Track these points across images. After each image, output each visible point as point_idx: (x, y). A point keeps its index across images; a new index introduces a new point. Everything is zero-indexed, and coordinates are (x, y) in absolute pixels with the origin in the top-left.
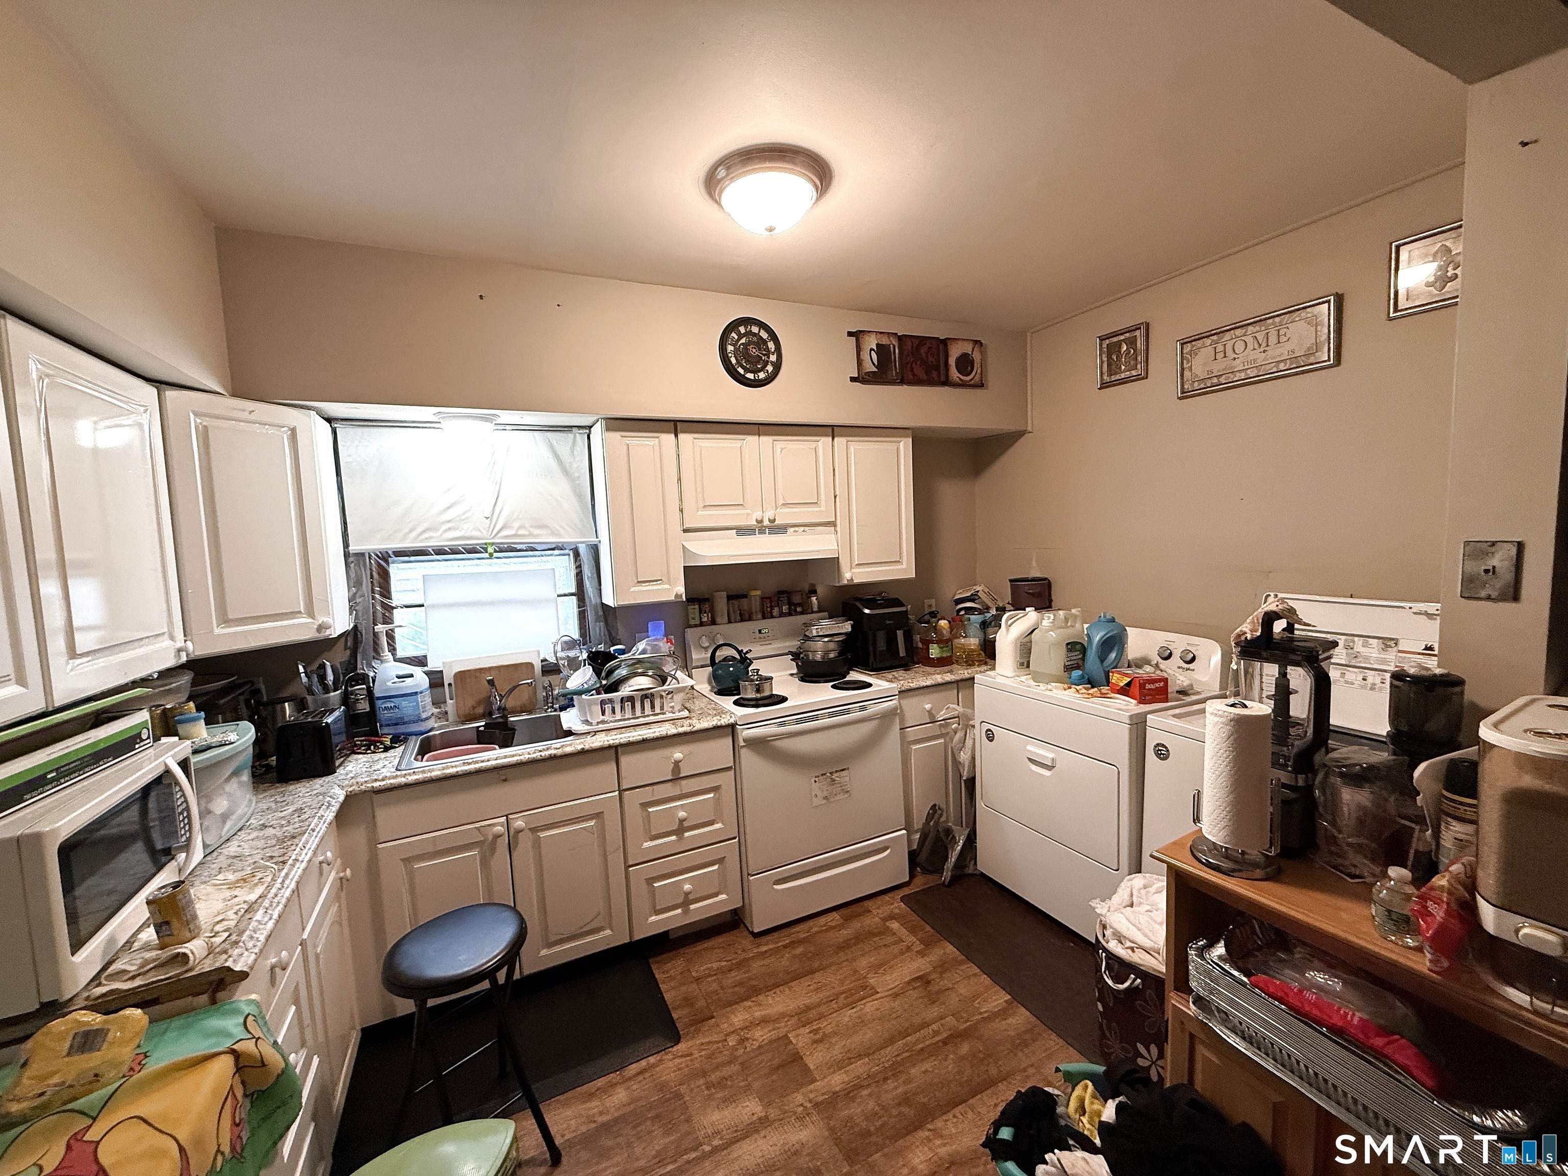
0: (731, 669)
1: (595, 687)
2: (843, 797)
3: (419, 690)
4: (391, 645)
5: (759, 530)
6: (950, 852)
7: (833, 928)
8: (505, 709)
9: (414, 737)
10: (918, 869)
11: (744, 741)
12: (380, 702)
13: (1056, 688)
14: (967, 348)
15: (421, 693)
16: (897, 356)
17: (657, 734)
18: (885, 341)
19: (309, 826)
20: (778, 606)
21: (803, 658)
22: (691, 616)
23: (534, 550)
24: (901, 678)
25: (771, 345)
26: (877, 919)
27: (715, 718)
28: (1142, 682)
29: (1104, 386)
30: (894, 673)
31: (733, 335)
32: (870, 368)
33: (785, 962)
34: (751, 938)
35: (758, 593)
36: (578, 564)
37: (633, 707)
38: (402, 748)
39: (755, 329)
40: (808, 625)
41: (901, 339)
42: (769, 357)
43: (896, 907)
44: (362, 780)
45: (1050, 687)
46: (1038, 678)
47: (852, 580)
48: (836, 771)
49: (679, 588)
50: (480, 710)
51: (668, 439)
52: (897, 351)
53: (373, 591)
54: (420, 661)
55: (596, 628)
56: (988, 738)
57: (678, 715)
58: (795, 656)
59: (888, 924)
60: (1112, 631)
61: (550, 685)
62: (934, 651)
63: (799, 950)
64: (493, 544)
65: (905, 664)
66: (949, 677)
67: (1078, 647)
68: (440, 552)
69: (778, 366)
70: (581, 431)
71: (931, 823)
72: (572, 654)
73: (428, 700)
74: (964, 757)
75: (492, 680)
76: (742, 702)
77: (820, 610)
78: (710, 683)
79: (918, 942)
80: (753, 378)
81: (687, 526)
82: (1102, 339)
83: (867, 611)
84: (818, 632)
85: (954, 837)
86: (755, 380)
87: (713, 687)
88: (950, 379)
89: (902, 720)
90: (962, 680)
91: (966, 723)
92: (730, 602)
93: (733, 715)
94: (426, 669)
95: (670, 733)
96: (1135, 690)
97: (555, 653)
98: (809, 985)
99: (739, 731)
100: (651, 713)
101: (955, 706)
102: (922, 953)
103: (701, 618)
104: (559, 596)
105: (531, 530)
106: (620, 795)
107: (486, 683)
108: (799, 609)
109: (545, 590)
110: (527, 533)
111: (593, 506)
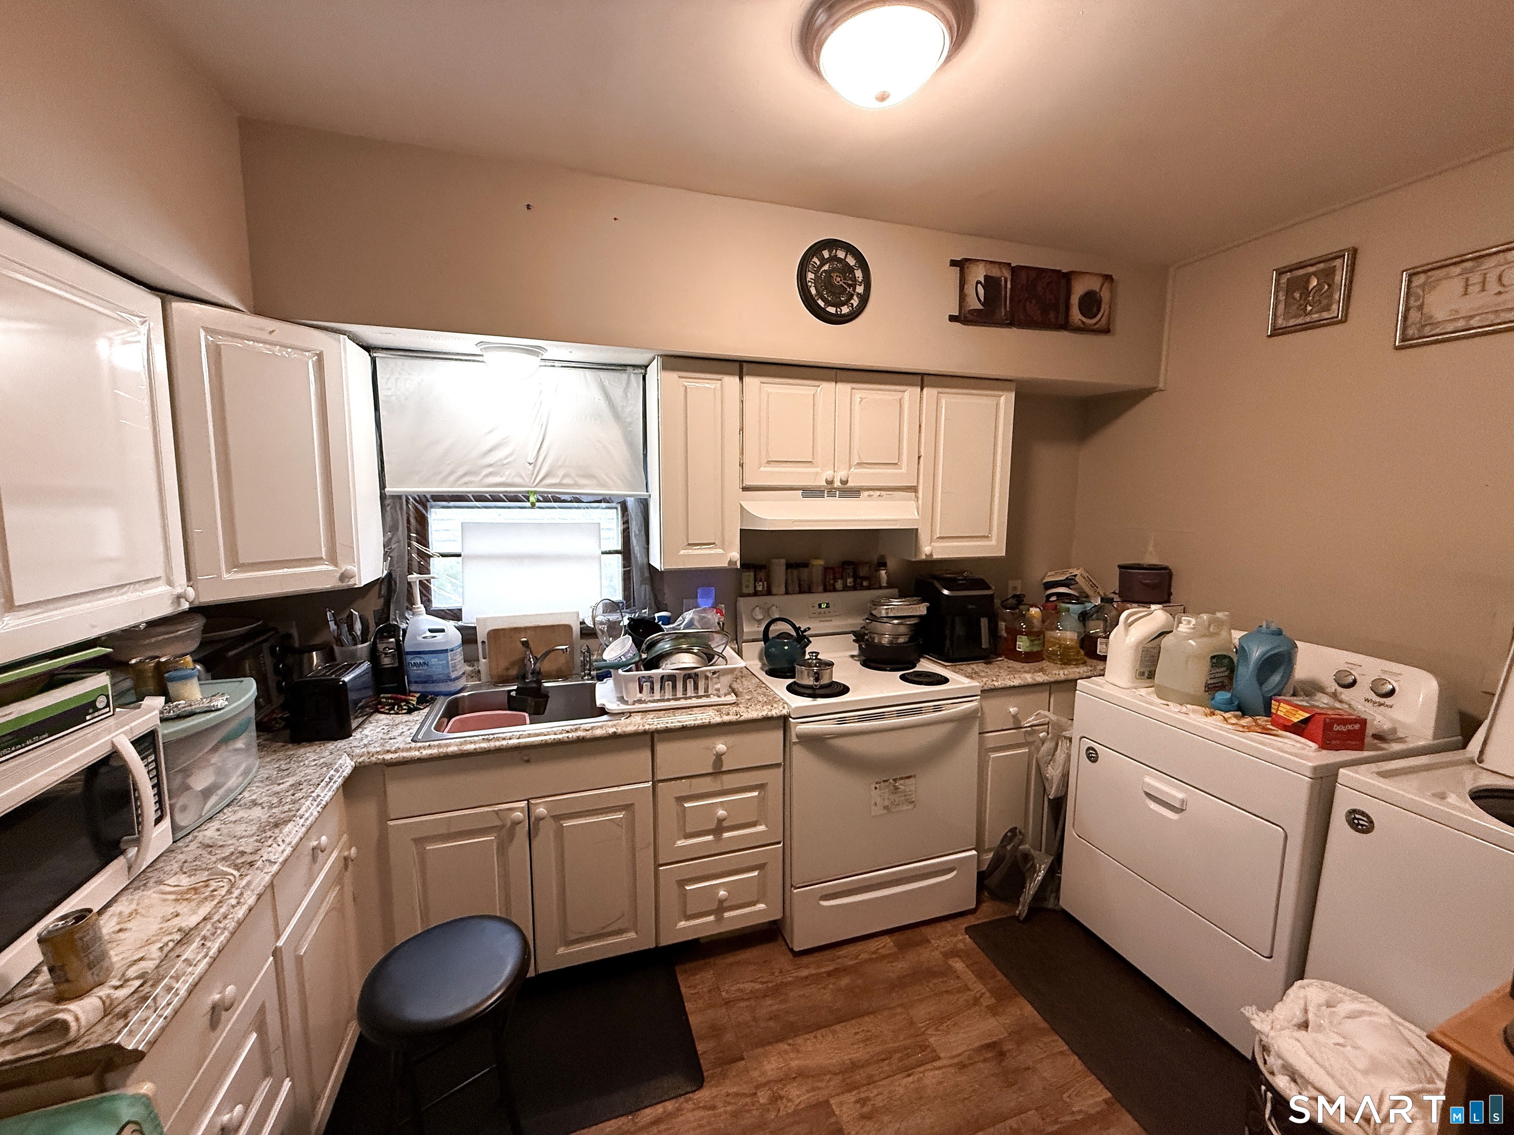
0: (786, 648)
1: (633, 661)
2: (907, 808)
3: (449, 648)
4: (425, 596)
5: (828, 492)
6: (1028, 881)
7: (884, 957)
8: (539, 673)
9: (442, 697)
10: (986, 894)
11: (798, 736)
12: (409, 657)
13: (1194, 711)
14: (1094, 284)
15: (452, 650)
16: (1008, 290)
17: (699, 722)
18: (995, 272)
19: (298, 810)
20: (842, 578)
21: (867, 640)
22: (744, 583)
23: (579, 501)
24: (983, 674)
25: (859, 274)
26: (937, 953)
27: (765, 708)
28: (1328, 721)
29: (1276, 332)
30: (974, 666)
31: (815, 260)
32: (974, 304)
33: (827, 996)
34: (791, 956)
35: (821, 562)
36: (625, 519)
37: (674, 687)
38: (427, 710)
39: (841, 254)
40: (876, 604)
41: (1015, 271)
42: (854, 290)
43: (961, 941)
44: (374, 750)
45: (1184, 709)
46: (1163, 694)
47: (931, 555)
48: (901, 779)
49: (733, 553)
50: (514, 672)
51: (732, 381)
52: (1009, 286)
53: (409, 538)
54: (455, 615)
55: (642, 591)
56: (1089, 758)
57: (723, 699)
58: (859, 637)
59: (950, 962)
60: (1279, 646)
61: (589, 651)
62: (1023, 644)
63: (845, 981)
64: (535, 493)
65: (987, 657)
66: (1040, 678)
67: (1226, 661)
68: (480, 498)
69: (864, 300)
70: (636, 371)
71: (1009, 848)
72: (614, 617)
73: (460, 658)
74: (1053, 772)
75: (526, 641)
76: (796, 688)
77: (890, 585)
78: (761, 659)
79: (988, 994)
80: (834, 312)
81: (748, 483)
82: (1280, 273)
83: (946, 592)
84: (887, 613)
85: (1033, 866)
86: (836, 315)
87: (763, 664)
88: (1070, 320)
89: (981, 725)
90: (1057, 682)
91: (1059, 735)
92: (789, 571)
93: (786, 705)
94: (460, 623)
95: (713, 721)
96: (1316, 728)
97: (594, 618)
98: (856, 1033)
99: (792, 726)
100: (693, 695)
101: (1046, 713)
102: (993, 1011)
103: (755, 587)
104: (603, 553)
105: (577, 479)
106: (653, 784)
107: (520, 645)
108: (865, 583)
109: (589, 546)
110: (572, 482)
111: (645, 456)
